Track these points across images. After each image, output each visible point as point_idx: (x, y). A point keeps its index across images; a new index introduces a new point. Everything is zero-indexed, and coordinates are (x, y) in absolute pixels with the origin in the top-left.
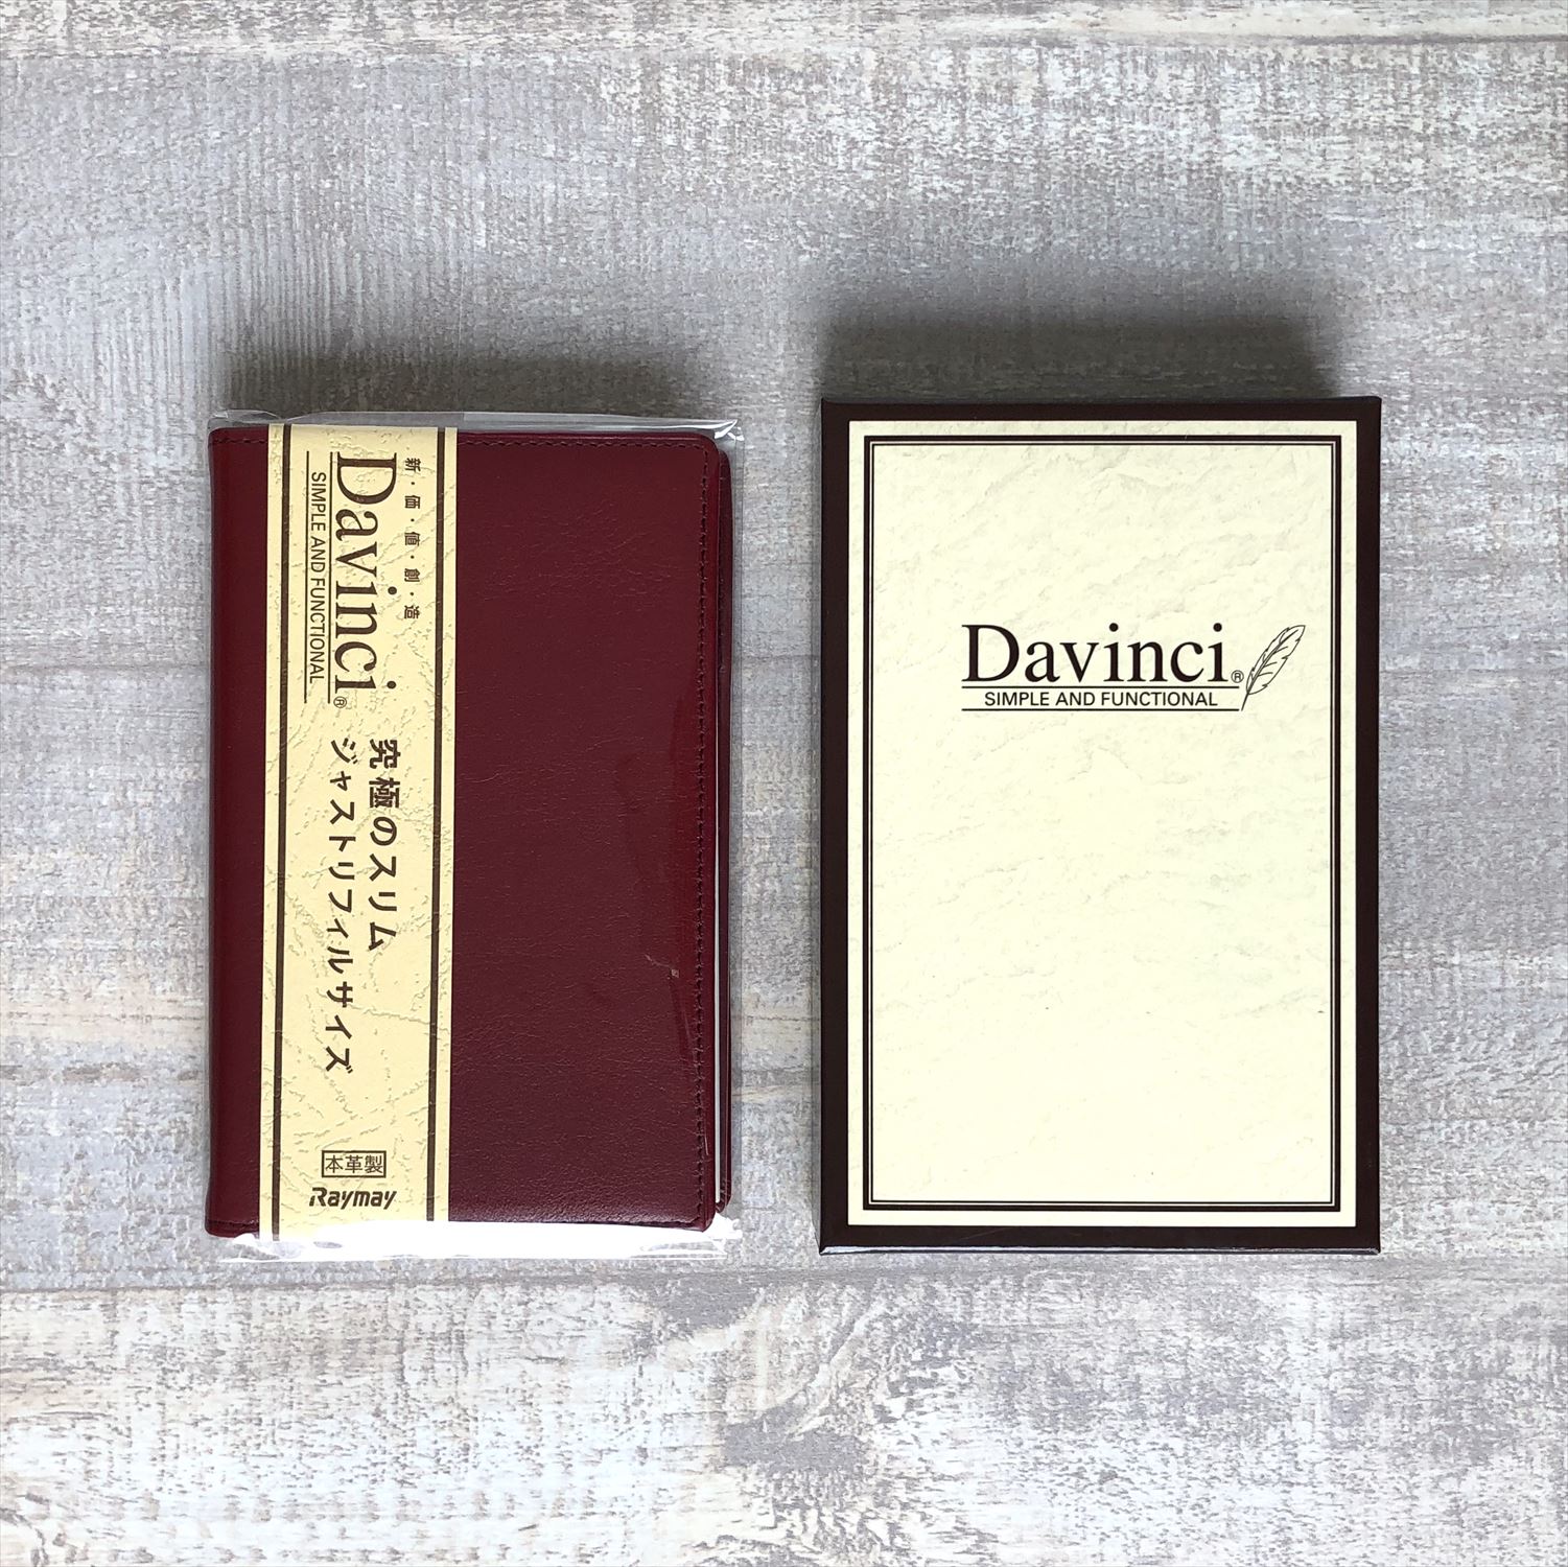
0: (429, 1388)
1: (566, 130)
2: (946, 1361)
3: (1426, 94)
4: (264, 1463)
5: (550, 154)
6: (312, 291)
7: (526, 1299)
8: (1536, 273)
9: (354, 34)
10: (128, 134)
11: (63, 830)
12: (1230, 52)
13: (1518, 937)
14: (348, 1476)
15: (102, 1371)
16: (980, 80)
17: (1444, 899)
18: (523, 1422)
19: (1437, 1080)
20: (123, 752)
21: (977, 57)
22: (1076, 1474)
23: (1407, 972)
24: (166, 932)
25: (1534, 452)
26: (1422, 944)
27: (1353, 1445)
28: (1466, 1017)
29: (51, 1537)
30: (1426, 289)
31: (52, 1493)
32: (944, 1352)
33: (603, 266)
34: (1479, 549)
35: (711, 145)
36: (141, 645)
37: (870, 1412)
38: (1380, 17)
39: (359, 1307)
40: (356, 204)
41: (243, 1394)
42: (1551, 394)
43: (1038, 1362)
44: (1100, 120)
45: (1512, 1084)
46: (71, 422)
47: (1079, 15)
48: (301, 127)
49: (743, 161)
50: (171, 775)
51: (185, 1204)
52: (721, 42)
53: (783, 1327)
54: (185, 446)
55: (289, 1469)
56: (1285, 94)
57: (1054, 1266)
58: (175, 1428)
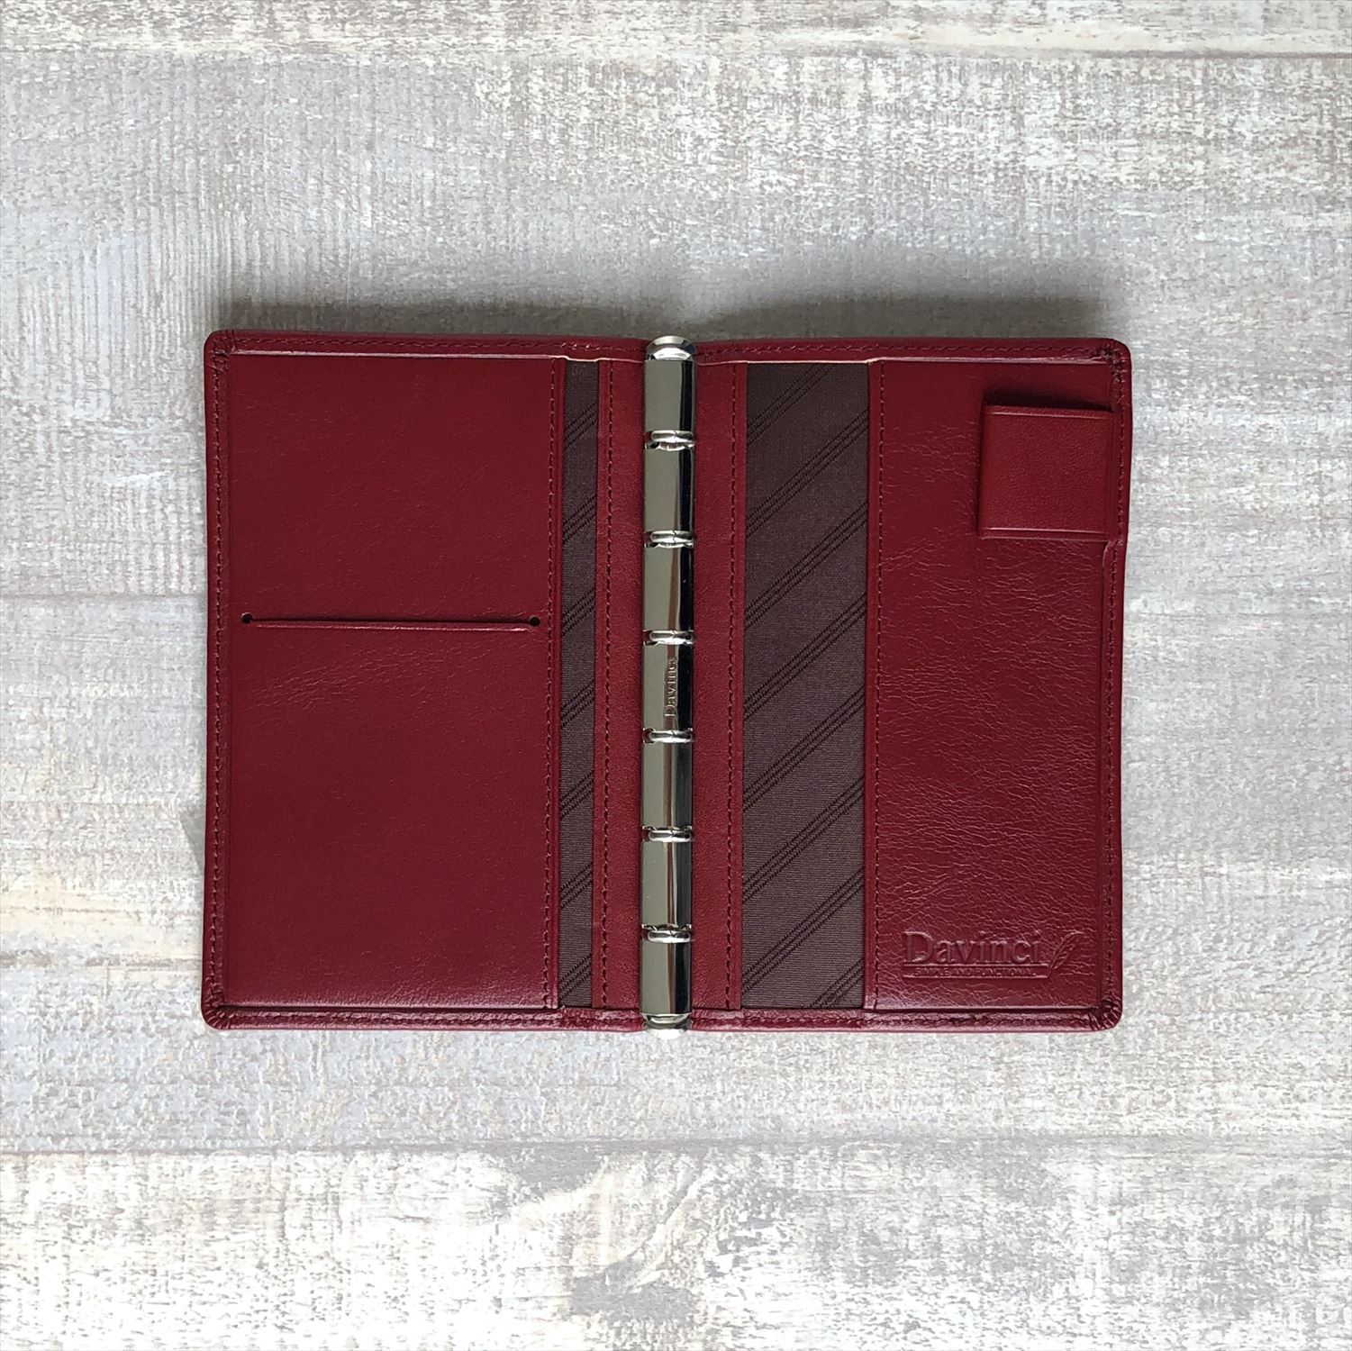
0: (307, 1244)
1: (444, 124)
2: (768, 1222)
3: (1207, 103)
4: (157, 1309)
5: (429, 144)
6: (215, 264)
7: (395, 1164)
8: (1302, 263)
9: (256, 35)
10: (51, 120)
12: (1034, 63)
13: (1279, 851)
14: (233, 1321)
15: (13, 1226)
16: (812, 85)
17: (1213, 817)
18: (391, 1274)
19: (1206, 977)
20: (40, 672)
21: (809, 65)
22: (882, 1324)
23: (1180, 880)
24: (76, 834)
25: (1298, 422)
26: (1194, 855)
27: (1130, 1300)
28: (1232, 920)
30: (1205, 276)
32: (768, 1214)
33: (476, 245)
34: (1248, 507)
35: (572, 140)
36: (58, 576)
37: (701, 1268)
38: (1168, 34)
39: (245, 1171)
40: (256, 187)
41: (139, 1247)
42: (1314, 371)
43: (851, 1224)
44: (918, 123)
45: (1273, 981)
47: (899, 29)
48: (207, 117)
49: (602, 155)
50: (83, 693)
51: (90, 1077)
52: (583, 47)
53: (625, 1191)
54: (99, 400)
55: (181, 1315)
56: (1081, 102)
57: (867, 1138)
58: (77, 1278)
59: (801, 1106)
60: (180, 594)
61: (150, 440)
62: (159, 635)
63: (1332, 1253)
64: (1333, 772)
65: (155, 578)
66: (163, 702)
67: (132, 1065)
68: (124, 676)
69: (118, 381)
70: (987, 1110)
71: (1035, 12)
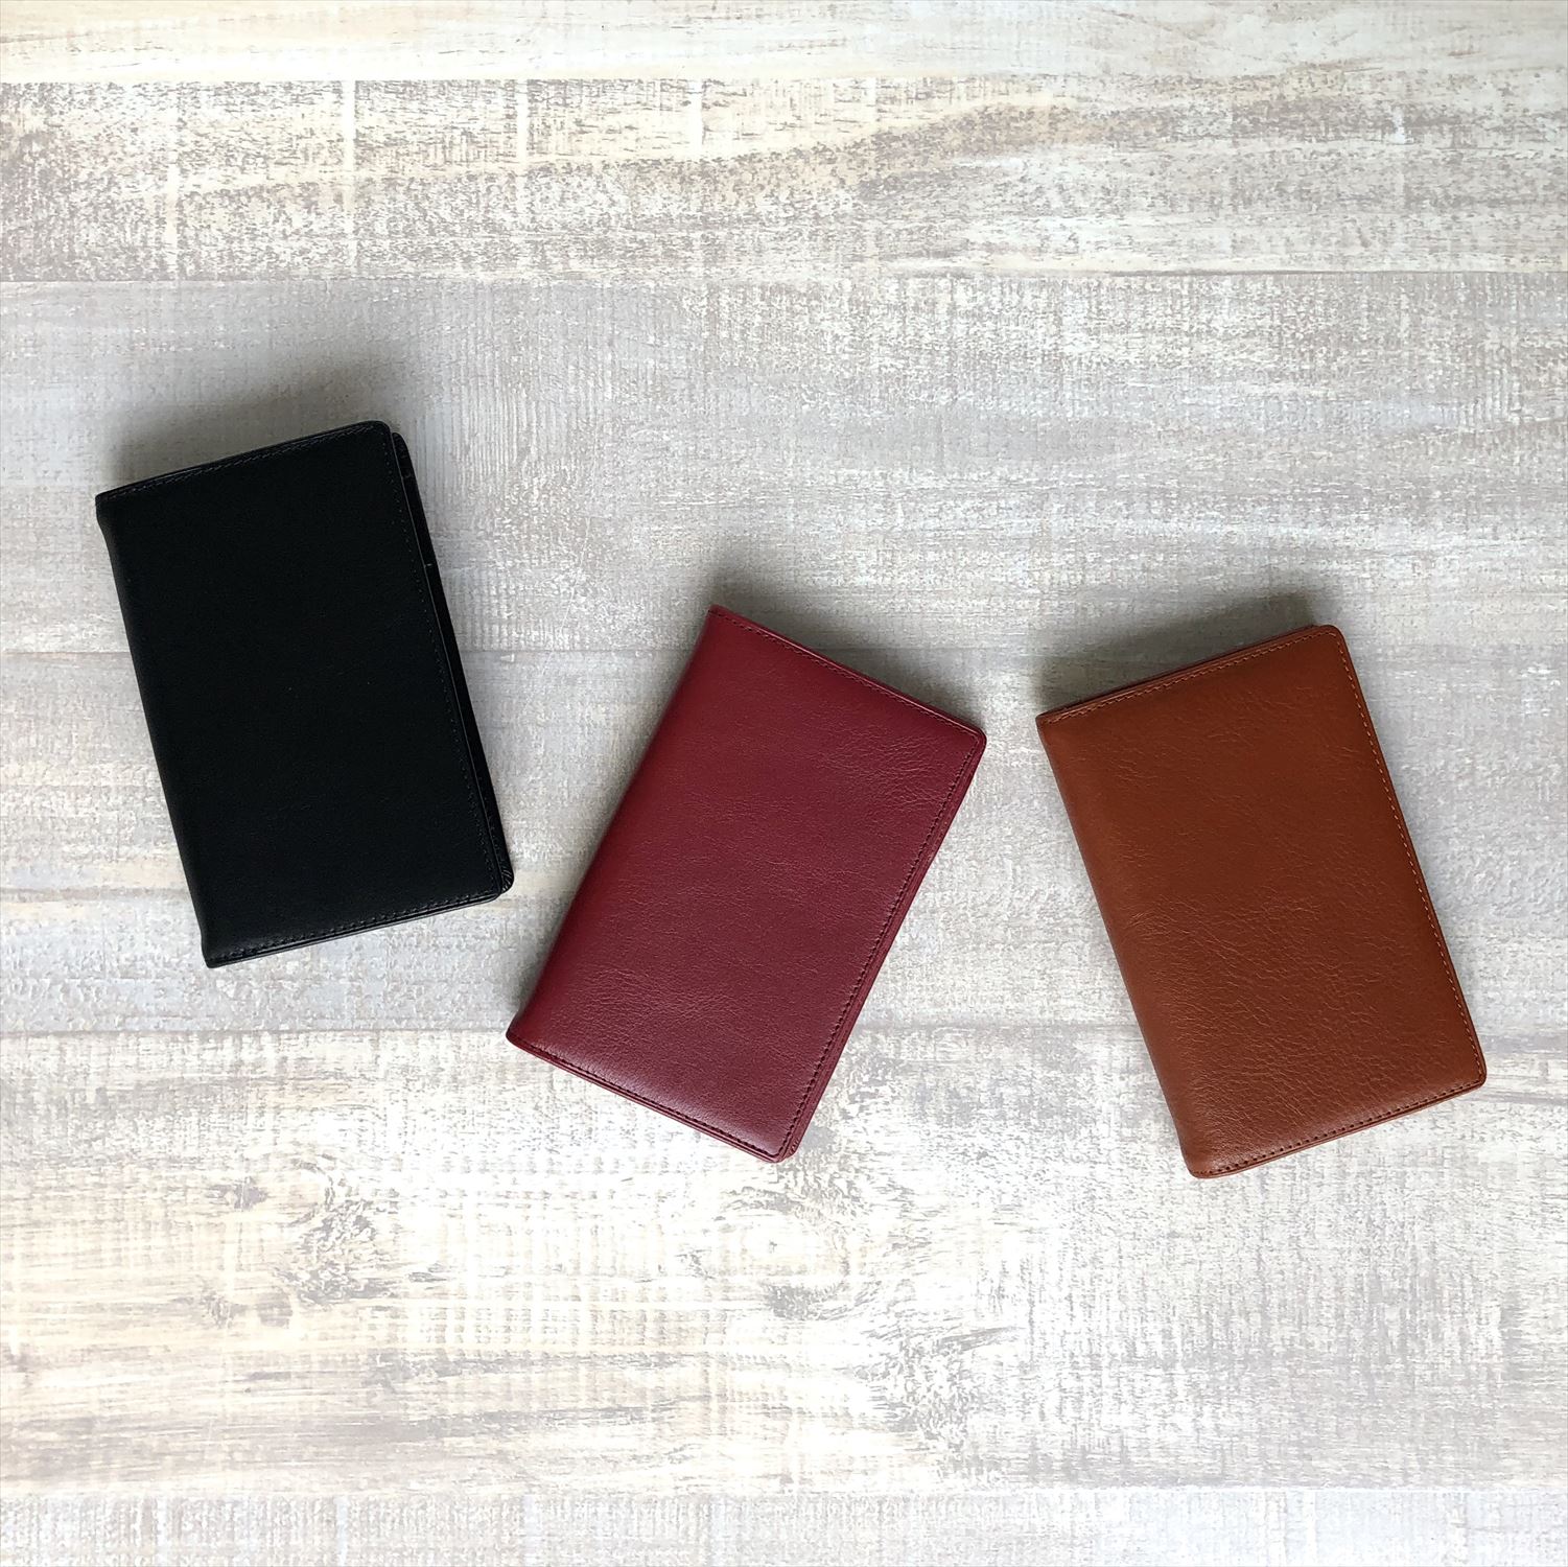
1: (662, 327)
2: (883, 1083)
3: (1191, 307)
4: (467, 1137)
5: (651, 341)
8: (1258, 418)
9: (533, 267)
12: (1070, 281)
14: (518, 1146)
15: (369, 1080)
16: (915, 298)
21: (913, 284)
22: (963, 1153)
25: (1255, 529)
27: (1134, 1139)
29: (336, 1181)
30: (1189, 428)
31: (337, 1154)
35: (750, 338)
37: (837, 1113)
38: (1164, 259)
40: (533, 372)
41: (455, 1095)
42: (1266, 494)
43: (940, 1084)
44: (989, 323)
47: (976, 258)
48: (500, 324)
49: (769, 348)
51: (421, 979)
52: (756, 273)
55: (482, 1141)
56: (1103, 307)
57: (952, 1025)
58: (413, 1115)
59: (906, 1003)
67: (450, 971)
70: (1035, 1006)
71: (1071, 244)
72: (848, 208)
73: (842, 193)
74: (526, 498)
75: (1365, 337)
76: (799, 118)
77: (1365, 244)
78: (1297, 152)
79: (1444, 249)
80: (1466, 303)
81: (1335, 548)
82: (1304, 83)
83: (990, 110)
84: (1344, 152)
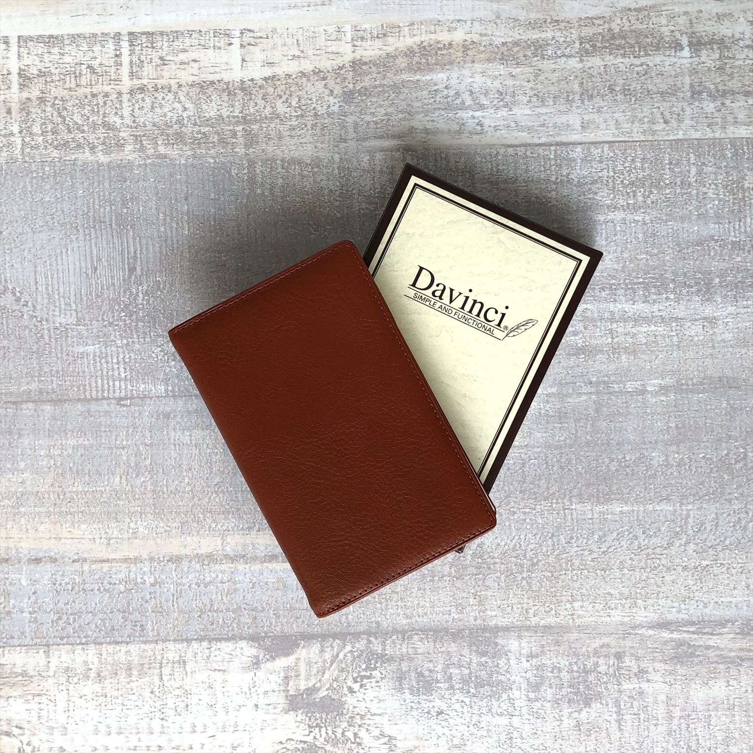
0: (172, 682)
1: (218, 187)
2: (375, 669)
3: (557, 166)
4: (108, 712)
5: (212, 197)
6: (120, 253)
7: (209, 646)
9: (135, 152)
10: (47, 192)
11: (26, 465)
12: (479, 151)
13: (598, 498)
14: (141, 717)
15: (44, 677)
16: (380, 165)
17: (568, 483)
18: (209, 695)
19: (566, 555)
20: (49, 434)
21: (379, 156)
22: (427, 713)
23: (554, 512)
24: (66, 505)
25: (601, 307)
26: (560, 501)
27: (537, 700)
28: (578, 529)
29: (25, 743)
31: (25, 725)
32: (375, 665)
33: (234, 241)
34: (579, 345)
35: (275, 193)
36: (55, 392)
37: (345, 689)
38: (538, 136)
39: (144, 651)
40: (137, 218)
41: (99, 685)
42: (607, 284)
43: (412, 668)
45: (597, 556)
46: (26, 305)
47: (419, 138)
48: (115, 188)
50: (68, 443)
51: (75, 611)
53: (311, 656)
54: (71, 314)
55: (118, 714)
57: (418, 630)
58: (73, 699)
59: (388, 617)
60: (109, 398)
61: (94, 331)
62: (100, 416)
63: (627, 677)
64: (621, 462)
65: (97, 391)
66: (103, 446)
67: (93, 606)
68: (85, 435)
69: (80, 306)
70: (471, 617)
71: (479, 128)
72: (336, 108)
73: (332, 100)
74: (135, 299)
75: (667, 182)
76: (302, 52)
77: (666, 122)
78: (620, 65)
79: (717, 124)
80: (732, 158)
81: (653, 317)
82: (624, 21)
83: (424, 44)
84: (651, 64)
